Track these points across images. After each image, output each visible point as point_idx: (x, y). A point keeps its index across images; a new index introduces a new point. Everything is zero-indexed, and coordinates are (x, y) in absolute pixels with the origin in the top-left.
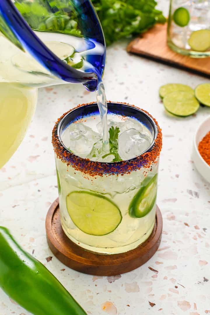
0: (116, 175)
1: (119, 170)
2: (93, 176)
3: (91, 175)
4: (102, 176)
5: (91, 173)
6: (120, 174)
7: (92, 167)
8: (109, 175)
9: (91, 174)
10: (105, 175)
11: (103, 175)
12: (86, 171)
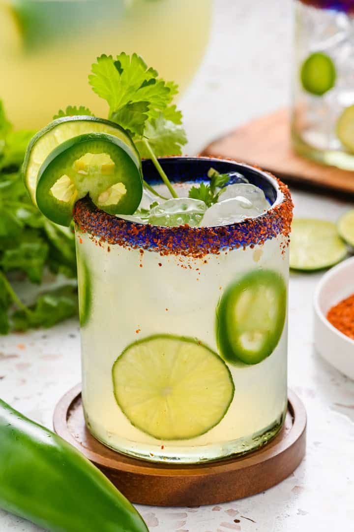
0: (242, 248)
1: (246, 235)
2: (200, 256)
3: (197, 257)
4: (219, 253)
5: (196, 252)
6: (248, 245)
7: (198, 237)
8: (230, 249)
9: (198, 254)
10: (224, 250)
11: (220, 251)
12: (187, 250)
